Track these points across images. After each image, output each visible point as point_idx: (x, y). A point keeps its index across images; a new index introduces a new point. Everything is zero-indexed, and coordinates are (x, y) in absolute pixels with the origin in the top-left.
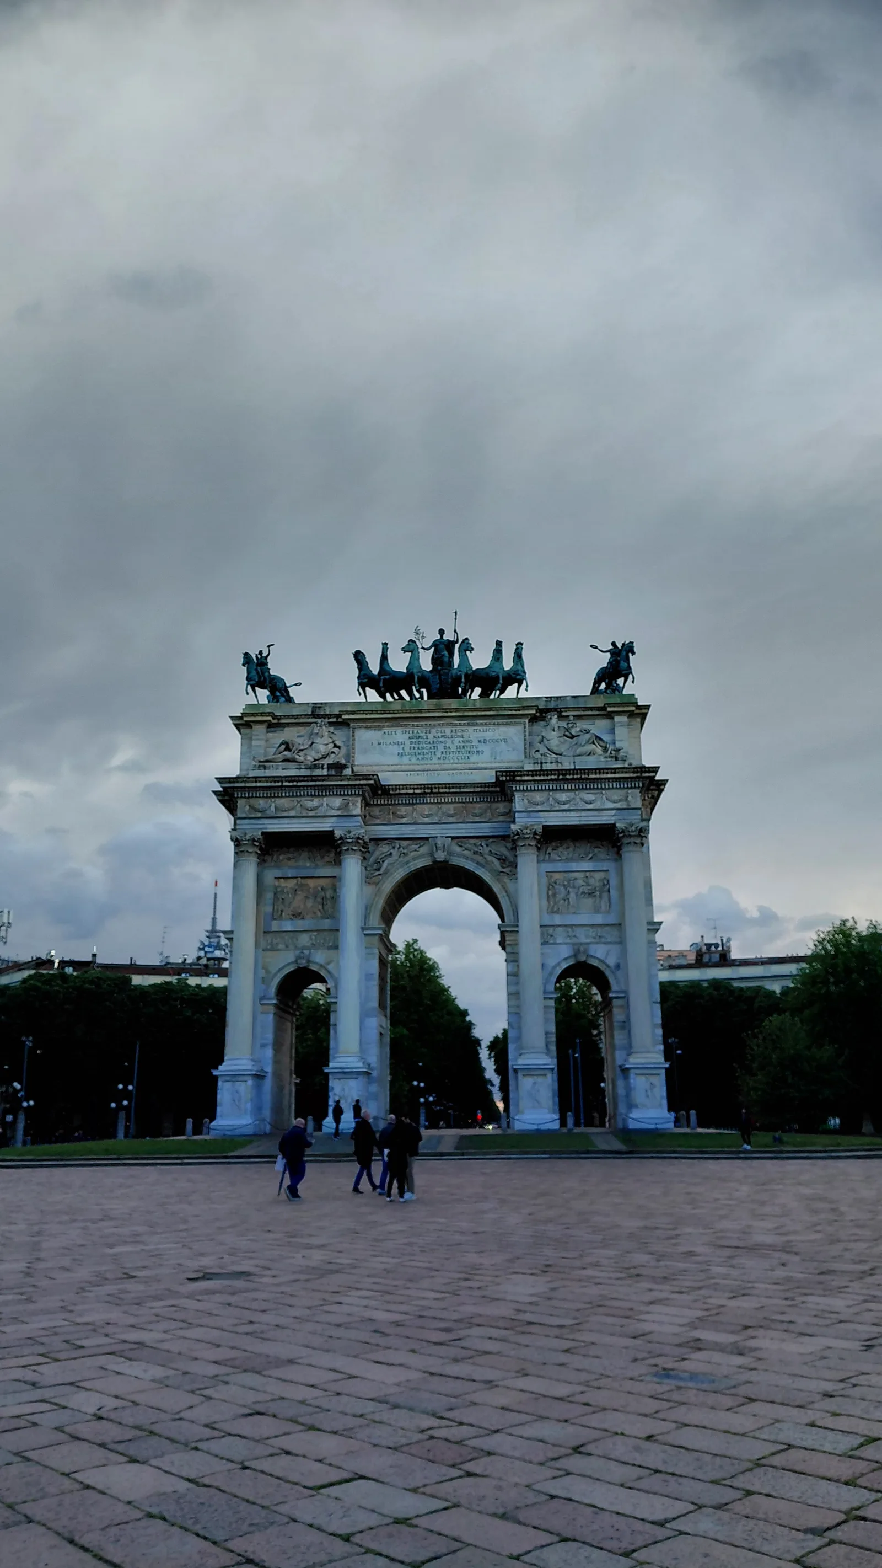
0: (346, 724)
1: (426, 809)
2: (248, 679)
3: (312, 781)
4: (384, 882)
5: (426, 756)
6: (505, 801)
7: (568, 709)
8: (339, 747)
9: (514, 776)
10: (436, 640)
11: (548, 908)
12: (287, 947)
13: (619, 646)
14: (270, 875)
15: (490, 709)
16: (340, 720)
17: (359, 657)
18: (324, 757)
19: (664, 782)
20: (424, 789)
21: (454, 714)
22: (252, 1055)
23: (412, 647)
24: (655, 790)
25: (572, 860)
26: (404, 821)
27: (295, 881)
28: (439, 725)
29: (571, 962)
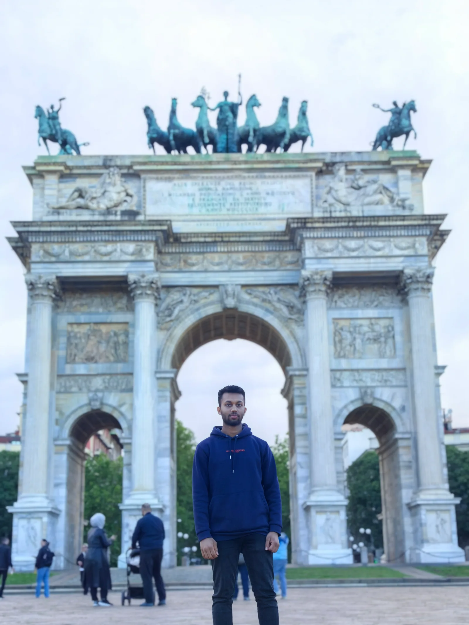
0: (136, 175)
1: (216, 258)
2: (40, 131)
3: (106, 225)
4: (175, 327)
5: (215, 207)
6: (293, 250)
7: (352, 163)
8: (131, 196)
9: (305, 223)
10: (221, 103)
11: (335, 353)
12: (80, 389)
13: (400, 106)
14: (64, 320)
15: (278, 162)
16: (131, 171)
17: (148, 112)
18: (116, 206)
19: (447, 233)
20: (215, 237)
21: (243, 166)
22: (46, 492)
23: (201, 102)
24: (438, 240)
25: (357, 307)
26: (195, 268)
27: (87, 327)
28: (228, 177)
29: (358, 404)
